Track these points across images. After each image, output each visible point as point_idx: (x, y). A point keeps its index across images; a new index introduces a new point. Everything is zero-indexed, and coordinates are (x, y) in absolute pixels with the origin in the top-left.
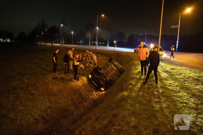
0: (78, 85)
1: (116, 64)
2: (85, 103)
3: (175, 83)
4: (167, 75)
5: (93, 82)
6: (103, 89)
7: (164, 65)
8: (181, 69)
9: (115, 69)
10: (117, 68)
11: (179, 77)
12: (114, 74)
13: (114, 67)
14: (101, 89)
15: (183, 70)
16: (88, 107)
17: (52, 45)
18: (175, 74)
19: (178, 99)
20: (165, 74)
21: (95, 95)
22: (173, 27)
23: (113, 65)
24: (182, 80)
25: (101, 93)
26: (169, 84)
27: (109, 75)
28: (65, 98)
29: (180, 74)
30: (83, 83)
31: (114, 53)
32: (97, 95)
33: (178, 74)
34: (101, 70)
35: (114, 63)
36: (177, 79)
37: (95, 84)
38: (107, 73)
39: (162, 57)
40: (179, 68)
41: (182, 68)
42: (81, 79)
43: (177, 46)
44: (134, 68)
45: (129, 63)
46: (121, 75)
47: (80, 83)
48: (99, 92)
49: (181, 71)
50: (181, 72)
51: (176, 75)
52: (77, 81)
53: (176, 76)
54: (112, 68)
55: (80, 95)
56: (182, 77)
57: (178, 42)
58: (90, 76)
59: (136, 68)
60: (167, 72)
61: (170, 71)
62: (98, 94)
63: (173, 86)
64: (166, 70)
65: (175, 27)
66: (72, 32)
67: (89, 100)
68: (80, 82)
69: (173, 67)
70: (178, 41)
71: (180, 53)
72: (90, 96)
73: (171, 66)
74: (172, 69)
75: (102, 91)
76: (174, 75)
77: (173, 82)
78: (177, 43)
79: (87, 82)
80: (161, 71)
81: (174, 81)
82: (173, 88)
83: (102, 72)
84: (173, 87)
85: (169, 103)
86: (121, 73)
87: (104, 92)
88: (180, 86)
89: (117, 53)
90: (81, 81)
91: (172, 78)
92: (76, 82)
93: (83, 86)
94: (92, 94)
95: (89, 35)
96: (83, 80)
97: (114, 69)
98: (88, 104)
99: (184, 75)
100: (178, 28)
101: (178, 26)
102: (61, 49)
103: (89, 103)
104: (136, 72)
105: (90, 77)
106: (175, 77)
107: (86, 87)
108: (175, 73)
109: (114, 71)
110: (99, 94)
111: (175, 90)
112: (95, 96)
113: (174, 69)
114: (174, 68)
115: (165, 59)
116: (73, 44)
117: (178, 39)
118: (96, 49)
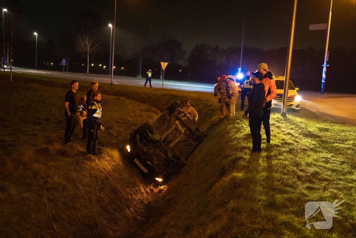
0: (104, 169)
1: (183, 118)
2: (128, 212)
3: (337, 158)
4: (314, 142)
5: (138, 163)
6: (160, 180)
7: (301, 122)
8: (343, 131)
9: (183, 131)
10: (189, 129)
11: (341, 145)
12: (184, 143)
13: (180, 127)
14: (157, 179)
15: (349, 133)
16: (135, 219)
18: (332, 141)
19: (351, 185)
20: (309, 140)
21: (143, 193)
22: (312, 27)
23: (177, 122)
24: (350, 152)
25: (156, 190)
26: (324, 159)
27: (171, 144)
28: (84, 198)
29: (343, 141)
30: (114, 163)
31: (165, 95)
32: (147, 192)
33: (339, 140)
34: (152, 133)
35: (181, 116)
36: (338, 150)
37: (142, 168)
38: (167, 141)
39: (291, 103)
40: (337, 127)
41: (344, 128)
42: (109, 155)
43: (324, 76)
44: (233, 128)
45: (210, 118)
47: (106, 163)
48: (152, 187)
49: (343, 134)
50: (345, 136)
51: (334, 143)
52: (99, 160)
53: (336, 144)
54: (176, 129)
55: (114, 191)
56: (348, 146)
57: (327, 67)
58: (128, 148)
59: (236, 127)
60: (310, 135)
61: (319, 134)
62: (149, 191)
63: (333, 163)
64: (308, 131)
66: (36, 34)
67: (134, 205)
68: (107, 161)
69: (322, 126)
70: (327, 64)
71: (332, 95)
72: (134, 196)
73: (318, 123)
74: (321, 130)
75: (157, 184)
76: (330, 143)
77: (333, 156)
78: (325, 69)
79: (121, 163)
80: (297, 135)
81: (332, 154)
82: (336, 166)
83: (155, 137)
84: (334, 165)
85: (336, 191)
86: (197, 143)
87: (163, 187)
88: (348, 163)
89: (173, 95)
90: (108, 158)
91: (326, 148)
92: (97, 161)
93: (114, 171)
94: (137, 190)
95: (86, 45)
96: (112, 157)
98: (132, 213)
99: (352, 142)
100: (327, 30)
101: (326, 24)
103: (136, 211)
104: (240, 135)
105: (129, 150)
106: (333, 147)
107: (120, 175)
108: (330, 139)
109: (182, 136)
110: (152, 190)
111: (341, 169)
112: (145, 195)
113: (327, 130)
114: (326, 127)
115: (299, 109)
117: (325, 60)
118: (112, 84)
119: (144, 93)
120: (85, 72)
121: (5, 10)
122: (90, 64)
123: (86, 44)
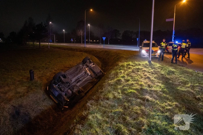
1: (92, 66)
5: (52, 97)
9: (90, 74)
10: (94, 72)
12: (88, 81)
13: (88, 72)
17: (40, 44)
22: (167, 20)
23: (87, 69)
27: (79, 83)
34: (65, 78)
35: (90, 65)
39: (155, 54)
43: (173, 41)
46: (98, 82)
54: (86, 72)
57: (174, 37)
64: (162, 74)
65: (170, 21)
66: (64, 30)
69: (171, 68)
70: (174, 35)
74: (170, 72)
78: (173, 38)
83: (67, 80)
86: (98, 80)
97: (88, 75)
100: (173, 21)
101: (173, 19)
102: (48, 48)
113: (173, 72)
114: (173, 70)
116: (65, 43)
117: (173, 34)
118: (85, 47)
119: (95, 50)
120: (81, 43)
121: (51, 23)
122: (86, 40)
123: (81, 33)
